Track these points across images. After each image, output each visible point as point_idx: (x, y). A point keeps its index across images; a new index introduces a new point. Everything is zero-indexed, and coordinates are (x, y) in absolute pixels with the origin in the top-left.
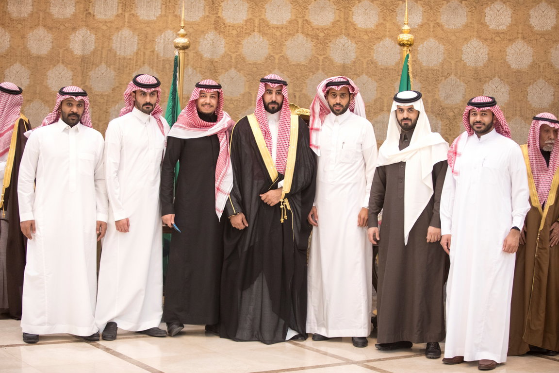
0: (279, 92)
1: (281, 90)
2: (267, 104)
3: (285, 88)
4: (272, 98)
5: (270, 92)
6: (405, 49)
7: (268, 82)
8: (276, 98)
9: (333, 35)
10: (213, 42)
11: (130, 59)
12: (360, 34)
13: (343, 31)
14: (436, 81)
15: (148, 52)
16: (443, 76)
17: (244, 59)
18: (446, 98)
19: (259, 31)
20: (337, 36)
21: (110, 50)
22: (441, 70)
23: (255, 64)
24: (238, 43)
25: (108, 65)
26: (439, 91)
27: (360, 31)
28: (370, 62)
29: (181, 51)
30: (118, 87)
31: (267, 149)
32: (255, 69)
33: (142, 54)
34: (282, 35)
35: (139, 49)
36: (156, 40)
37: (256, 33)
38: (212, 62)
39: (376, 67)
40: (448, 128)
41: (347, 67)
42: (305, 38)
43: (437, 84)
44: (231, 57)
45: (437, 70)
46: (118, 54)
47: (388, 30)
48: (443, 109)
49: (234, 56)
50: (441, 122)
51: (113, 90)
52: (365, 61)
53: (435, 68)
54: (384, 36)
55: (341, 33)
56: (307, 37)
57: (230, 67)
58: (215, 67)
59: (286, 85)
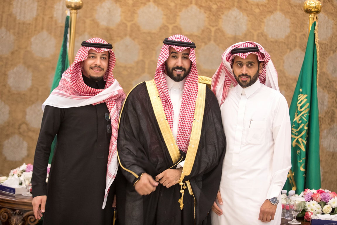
0: (186, 56)
1: (188, 54)
2: (171, 70)
3: (193, 51)
4: (177, 62)
5: (174, 57)
6: (312, 16)
7: (173, 45)
8: (182, 63)
9: (226, 8)
10: (110, 11)
11: (29, 24)
12: (251, 7)
13: (236, 4)
14: (324, 54)
15: (47, 18)
16: (331, 50)
17: (138, 28)
18: (333, 72)
19: (155, 1)
20: (229, 8)
21: (10, 15)
22: (329, 44)
23: (149, 33)
24: (134, 12)
25: (8, 29)
26: (327, 64)
27: (252, 4)
28: (260, 35)
29: (73, 11)
30: (17, 51)
31: (167, 123)
32: (149, 38)
33: (41, 19)
34: (176, 6)
35: (38, 15)
36: (55, 7)
37: (151, 4)
38: (108, 30)
39: (266, 40)
40: (334, 101)
41: (239, 39)
42: (198, 9)
43: (325, 57)
44: (126, 26)
45: (325, 44)
46: (18, 18)
47: (279, 4)
48: (330, 82)
49: (129, 24)
50: (328, 95)
51: (12, 53)
52: (256, 34)
53: (324, 42)
54: (275, 10)
55: (233, 5)
56: (200, 9)
57: (126, 35)
58: (110, 34)
59: (195, 47)
